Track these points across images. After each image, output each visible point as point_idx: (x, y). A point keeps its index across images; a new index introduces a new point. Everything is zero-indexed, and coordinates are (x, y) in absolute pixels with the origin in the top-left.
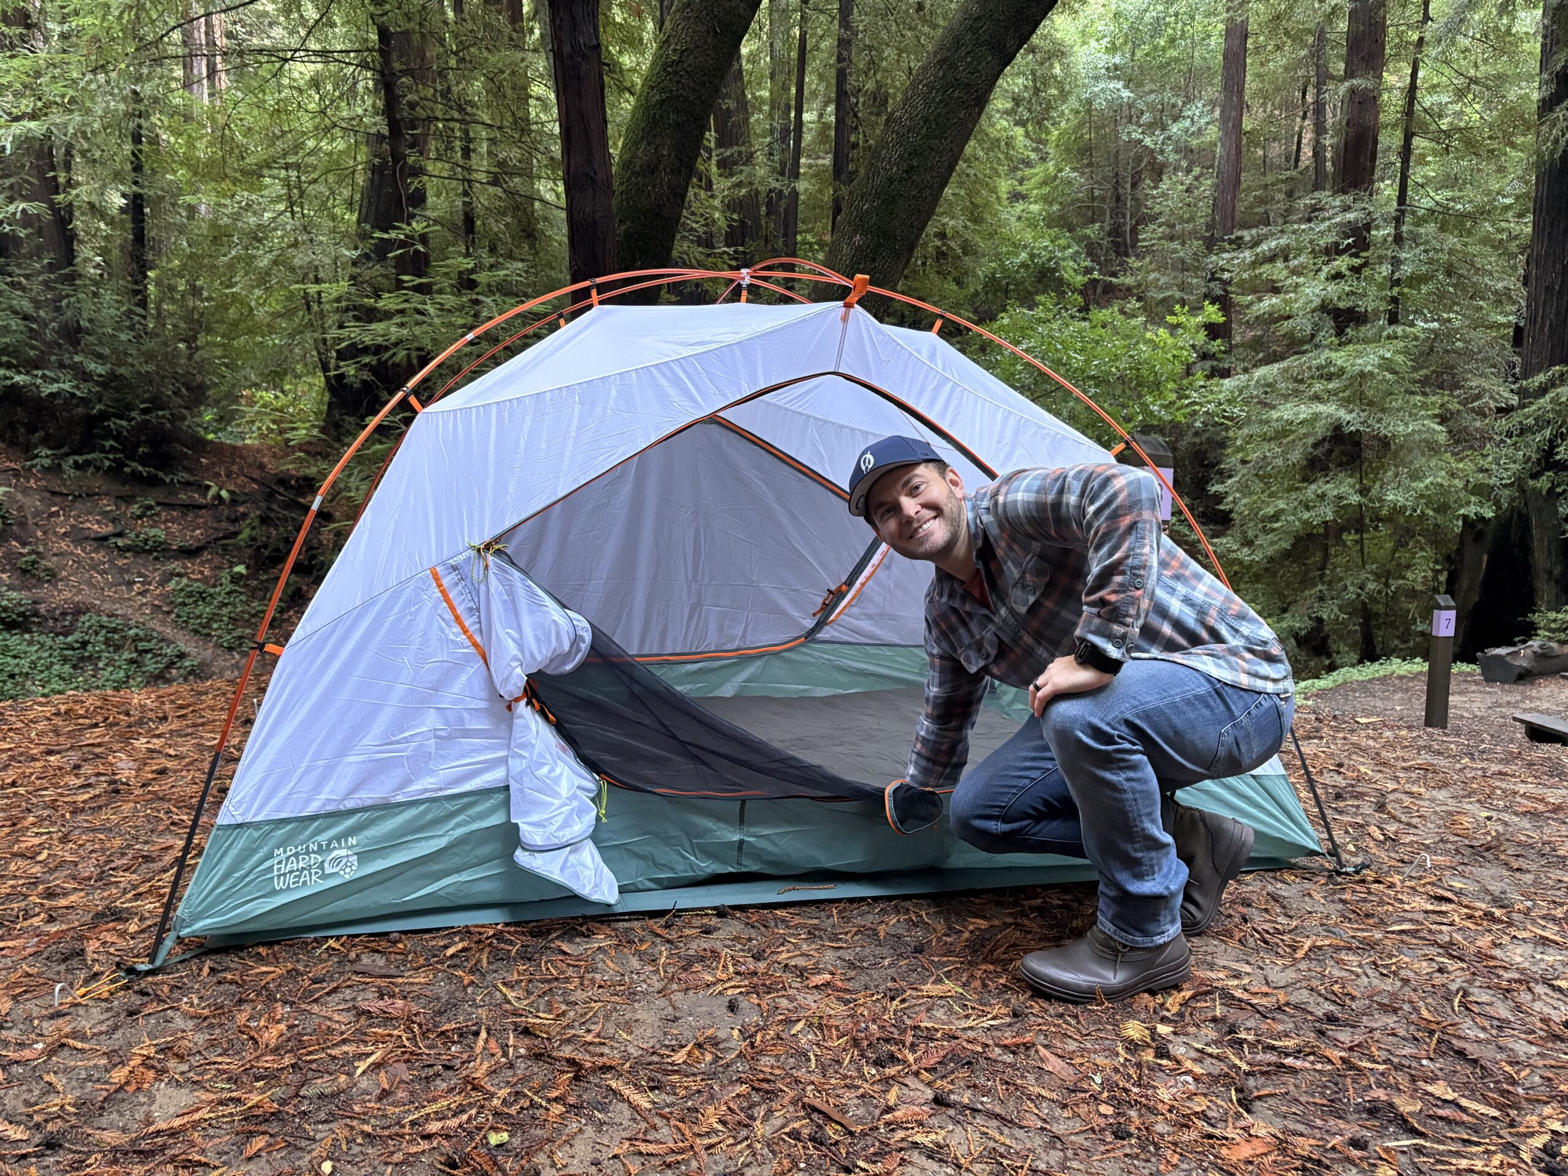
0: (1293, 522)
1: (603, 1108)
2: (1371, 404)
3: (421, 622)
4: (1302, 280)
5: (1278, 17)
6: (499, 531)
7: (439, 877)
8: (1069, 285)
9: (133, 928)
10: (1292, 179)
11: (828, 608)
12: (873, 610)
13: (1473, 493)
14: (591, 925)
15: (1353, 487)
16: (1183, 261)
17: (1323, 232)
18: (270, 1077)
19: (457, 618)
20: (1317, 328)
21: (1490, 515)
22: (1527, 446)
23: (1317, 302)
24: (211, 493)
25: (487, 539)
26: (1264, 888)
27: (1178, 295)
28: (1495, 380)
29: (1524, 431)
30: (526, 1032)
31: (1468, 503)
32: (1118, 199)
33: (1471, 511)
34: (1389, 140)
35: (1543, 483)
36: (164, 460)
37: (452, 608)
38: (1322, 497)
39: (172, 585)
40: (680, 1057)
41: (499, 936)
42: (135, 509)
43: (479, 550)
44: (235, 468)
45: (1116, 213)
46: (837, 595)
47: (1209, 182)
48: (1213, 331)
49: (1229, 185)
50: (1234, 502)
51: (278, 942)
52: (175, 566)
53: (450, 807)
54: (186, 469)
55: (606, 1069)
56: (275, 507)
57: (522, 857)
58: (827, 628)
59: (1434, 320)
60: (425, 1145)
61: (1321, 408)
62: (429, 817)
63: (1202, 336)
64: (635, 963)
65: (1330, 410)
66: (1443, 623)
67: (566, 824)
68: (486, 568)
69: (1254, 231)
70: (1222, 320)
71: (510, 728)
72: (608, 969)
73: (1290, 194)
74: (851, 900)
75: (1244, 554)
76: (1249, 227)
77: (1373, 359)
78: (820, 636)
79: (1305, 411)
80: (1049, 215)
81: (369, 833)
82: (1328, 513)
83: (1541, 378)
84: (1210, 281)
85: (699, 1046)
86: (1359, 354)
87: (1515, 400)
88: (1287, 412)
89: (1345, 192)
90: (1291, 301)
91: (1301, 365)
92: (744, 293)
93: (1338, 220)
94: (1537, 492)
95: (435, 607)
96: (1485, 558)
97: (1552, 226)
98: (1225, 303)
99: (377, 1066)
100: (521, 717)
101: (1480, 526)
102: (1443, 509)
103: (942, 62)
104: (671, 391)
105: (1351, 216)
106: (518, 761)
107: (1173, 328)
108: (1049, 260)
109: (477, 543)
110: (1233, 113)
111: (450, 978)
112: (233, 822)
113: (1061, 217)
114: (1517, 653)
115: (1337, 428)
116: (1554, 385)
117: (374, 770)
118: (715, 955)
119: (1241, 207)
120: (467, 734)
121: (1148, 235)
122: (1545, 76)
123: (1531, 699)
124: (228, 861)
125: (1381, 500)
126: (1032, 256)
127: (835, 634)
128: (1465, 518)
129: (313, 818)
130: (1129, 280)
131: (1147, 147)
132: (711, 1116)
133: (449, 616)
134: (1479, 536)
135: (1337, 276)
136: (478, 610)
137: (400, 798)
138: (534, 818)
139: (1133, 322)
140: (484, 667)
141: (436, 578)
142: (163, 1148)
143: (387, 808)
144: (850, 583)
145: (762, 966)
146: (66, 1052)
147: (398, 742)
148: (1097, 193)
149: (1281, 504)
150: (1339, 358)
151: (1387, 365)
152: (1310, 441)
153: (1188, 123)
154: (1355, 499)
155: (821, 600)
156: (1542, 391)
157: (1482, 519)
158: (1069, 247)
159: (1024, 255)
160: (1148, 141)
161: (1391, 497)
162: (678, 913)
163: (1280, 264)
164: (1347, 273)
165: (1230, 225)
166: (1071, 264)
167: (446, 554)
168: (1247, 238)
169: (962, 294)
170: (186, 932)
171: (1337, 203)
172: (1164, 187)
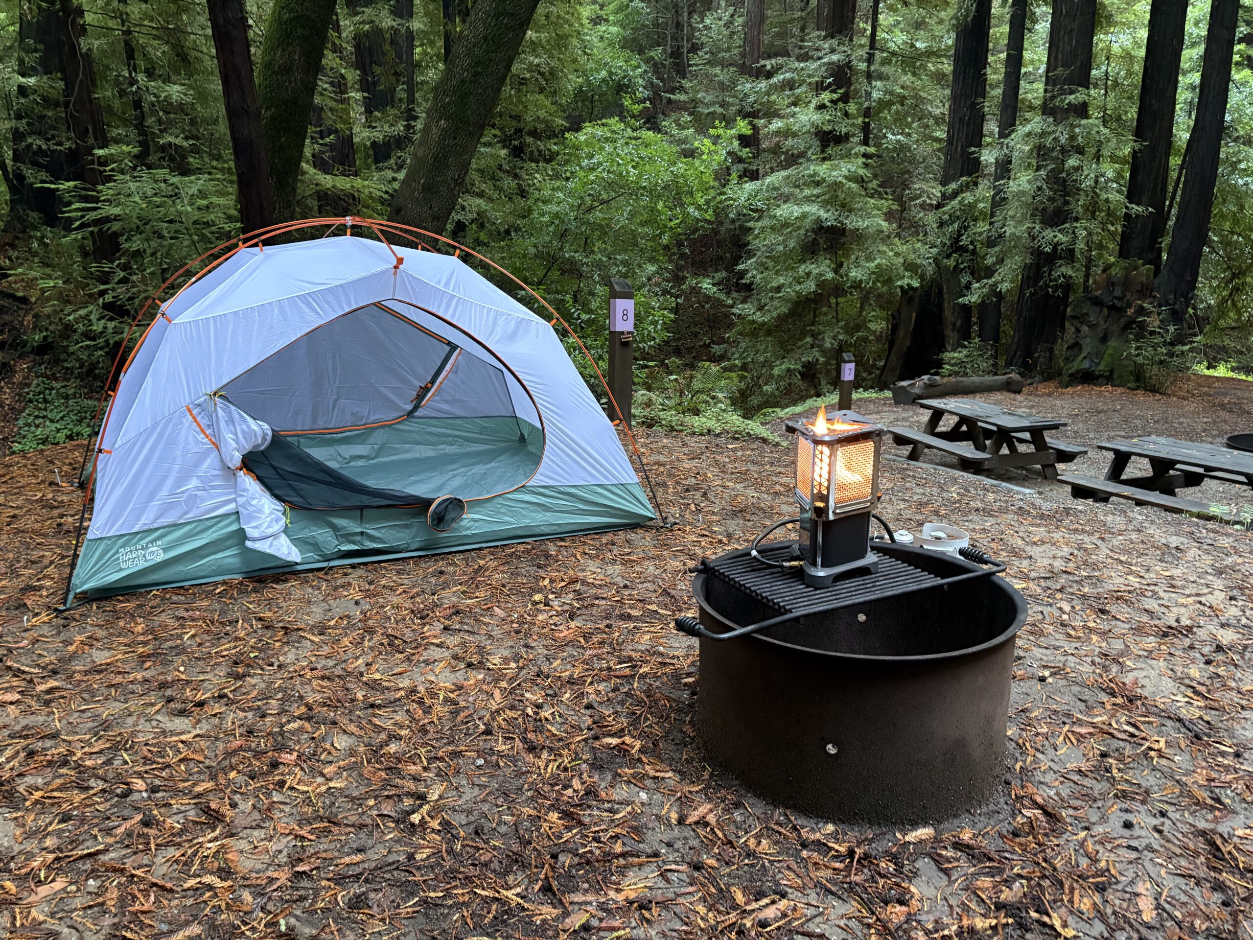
0: (789, 292)
1: (299, 642)
2: (842, 205)
3: (183, 433)
4: (797, 109)
6: (220, 385)
8: (628, 111)
9: (45, 593)
11: (420, 397)
12: (448, 398)
13: (906, 269)
14: (288, 576)
15: (829, 266)
16: (723, 84)
17: (815, 68)
18: (145, 643)
19: (202, 430)
20: (808, 146)
21: (916, 284)
22: (944, 235)
23: (808, 126)
25: (214, 389)
27: (720, 110)
28: (932, 184)
29: (942, 224)
30: (260, 619)
31: (903, 277)
32: (677, 26)
33: (905, 282)
35: (951, 262)
37: (199, 425)
38: (808, 274)
40: (332, 623)
41: (241, 583)
43: (210, 396)
45: (676, 37)
46: (425, 390)
47: (741, 19)
48: (744, 140)
49: (756, 22)
50: (753, 277)
51: (127, 593)
53: (208, 523)
55: (298, 629)
57: (249, 544)
58: (420, 410)
59: (899, 134)
60: (222, 659)
61: (807, 208)
62: (198, 529)
63: (736, 143)
64: (310, 590)
65: (814, 209)
66: (847, 372)
67: (269, 527)
68: (215, 404)
69: (773, 61)
70: (751, 132)
71: (235, 483)
72: (297, 594)
73: (803, 29)
74: (420, 557)
75: (759, 317)
76: (769, 57)
77: (844, 172)
78: (416, 414)
79: (797, 211)
80: (624, 38)
81: (167, 538)
82: (810, 286)
83: (953, 186)
85: (341, 618)
86: (835, 168)
88: (787, 211)
89: (833, 37)
90: (791, 124)
91: (798, 173)
92: (349, 231)
93: (825, 60)
94: (947, 268)
95: (190, 425)
96: (914, 315)
97: (965, 72)
99: (193, 636)
100: (240, 476)
101: (911, 293)
102: (887, 281)
104: (306, 310)
105: (835, 58)
106: (242, 499)
107: (716, 139)
108: (625, 77)
109: (209, 392)
111: (219, 602)
112: (97, 537)
113: (634, 40)
114: (914, 384)
115: (819, 220)
116: (962, 191)
117: (167, 508)
118: (349, 584)
119: (765, 40)
120: (214, 487)
121: (697, 60)
124: (96, 555)
125: (847, 276)
126: (611, 74)
127: (426, 412)
128: (901, 287)
129: (138, 533)
130: (682, 97)
132: (346, 641)
133: (198, 429)
134: (910, 300)
135: (821, 107)
136: (213, 425)
137: (182, 521)
138: (253, 524)
139: (685, 132)
140: (218, 454)
141: (189, 410)
142: (106, 669)
143: (176, 526)
144: (433, 382)
145: (372, 587)
146: (40, 643)
147: (178, 493)
148: (660, 21)
149: (782, 280)
150: (822, 170)
151: (852, 177)
152: (803, 232)
154: (830, 275)
155: (415, 393)
156: (955, 194)
157: (912, 288)
158: (639, 67)
159: (604, 73)
161: (853, 274)
162: (331, 568)
163: (786, 94)
164: (829, 104)
165: (756, 55)
166: (640, 81)
167: (193, 398)
168: (769, 67)
169: (555, 108)
170: (78, 591)
171: (826, 46)
172: (708, 21)
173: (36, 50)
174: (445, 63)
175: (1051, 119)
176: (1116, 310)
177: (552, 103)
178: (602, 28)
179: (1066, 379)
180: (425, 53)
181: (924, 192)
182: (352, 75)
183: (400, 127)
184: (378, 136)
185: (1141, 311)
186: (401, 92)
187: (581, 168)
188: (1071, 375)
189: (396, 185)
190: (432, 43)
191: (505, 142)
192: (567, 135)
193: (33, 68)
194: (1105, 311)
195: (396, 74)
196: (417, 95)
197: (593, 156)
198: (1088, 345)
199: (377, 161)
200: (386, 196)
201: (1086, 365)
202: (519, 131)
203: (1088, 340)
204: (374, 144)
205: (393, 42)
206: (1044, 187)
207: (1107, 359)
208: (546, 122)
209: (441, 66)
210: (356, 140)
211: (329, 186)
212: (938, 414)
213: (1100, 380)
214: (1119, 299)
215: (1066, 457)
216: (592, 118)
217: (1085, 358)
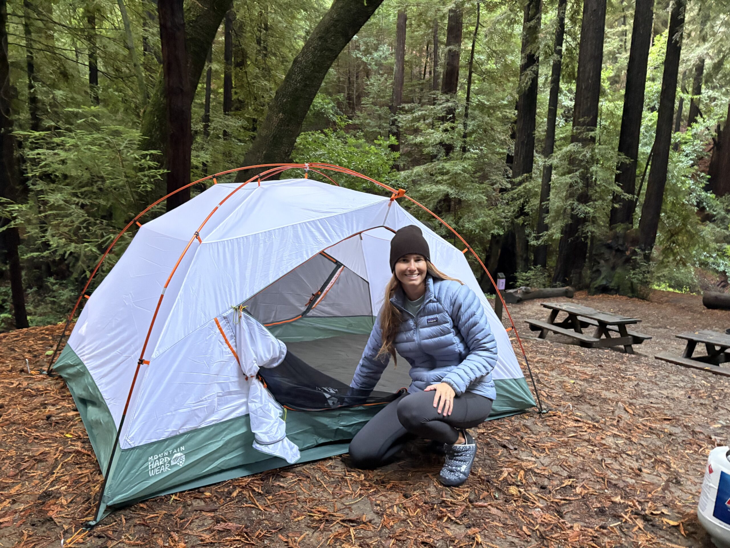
2: (459, 186)
3: (211, 343)
4: (432, 131)
5: (421, 14)
6: (244, 300)
7: (217, 459)
8: (338, 125)
10: (423, 84)
11: (312, 302)
12: (331, 302)
13: (496, 224)
15: (452, 221)
16: (380, 116)
17: (439, 109)
19: (226, 341)
20: (439, 152)
21: (501, 233)
22: (515, 205)
23: (438, 141)
25: (239, 303)
26: (520, 423)
27: (378, 130)
28: (500, 177)
29: (513, 199)
31: (494, 228)
32: (350, 83)
33: (495, 232)
34: (463, 73)
35: (520, 221)
37: (224, 336)
43: (236, 310)
45: (349, 89)
46: (316, 296)
47: (391, 81)
48: (393, 148)
49: (399, 83)
51: (147, 500)
57: (256, 446)
58: (311, 311)
59: (476, 149)
61: (441, 187)
62: (215, 433)
63: (389, 150)
65: (443, 188)
66: (501, 284)
68: (240, 317)
69: (409, 105)
70: (397, 143)
71: (249, 389)
77: (461, 167)
78: (309, 314)
79: (435, 188)
81: (189, 443)
83: (519, 178)
84: (391, 125)
86: (455, 165)
87: (509, 186)
88: (427, 188)
89: (447, 94)
90: (428, 139)
91: (432, 167)
92: (306, 175)
93: (444, 105)
94: (518, 224)
95: (217, 337)
96: (500, 251)
98: (397, 135)
100: (254, 384)
101: (498, 238)
102: (484, 230)
103: (320, 38)
104: (316, 234)
105: (449, 104)
106: (253, 404)
107: (377, 146)
109: (234, 306)
110: (401, 52)
112: (129, 447)
114: (517, 292)
115: (447, 195)
116: (524, 182)
117: (193, 414)
119: (404, 93)
120: (230, 393)
121: (366, 102)
122: (523, 55)
123: (523, 310)
124: (127, 466)
125: (463, 227)
127: (315, 313)
128: (492, 234)
129: (165, 440)
130: (357, 122)
131: (363, 62)
133: (223, 340)
134: (497, 242)
135: (446, 130)
136: (235, 336)
137: (203, 426)
139: (360, 141)
140: (237, 362)
141: (217, 323)
143: (196, 431)
144: (322, 290)
147: (202, 401)
148: (341, 79)
150: (448, 166)
151: (464, 170)
152: (436, 201)
153: (381, 53)
154: (453, 226)
155: (309, 299)
156: (520, 183)
157: (499, 235)
158: (329, 103)
160: (364, 59)
161: (467, 226)
163: (422, 122)
164: (450, 129)
165: (399, 101)
166: (331, 111)
167: (221, 311)
168: (407, 108)
170: (110, 503)
171: (444, 98)
172: (372, 81)
175: (580, 144)
176: (620, 252)
179: (593, 290)
181: (497, 181)
185: (634, 253)
188: (596, 288)
194: (614, 252)
198: (605, 270)
201: (604, 282)
203: (604, 268)
206: (579, 181)
207: (616, 279)
212: (555, 312)
213: (612, 292)
214: (621, 245)
215: (638, 340)
217: (603, 278)
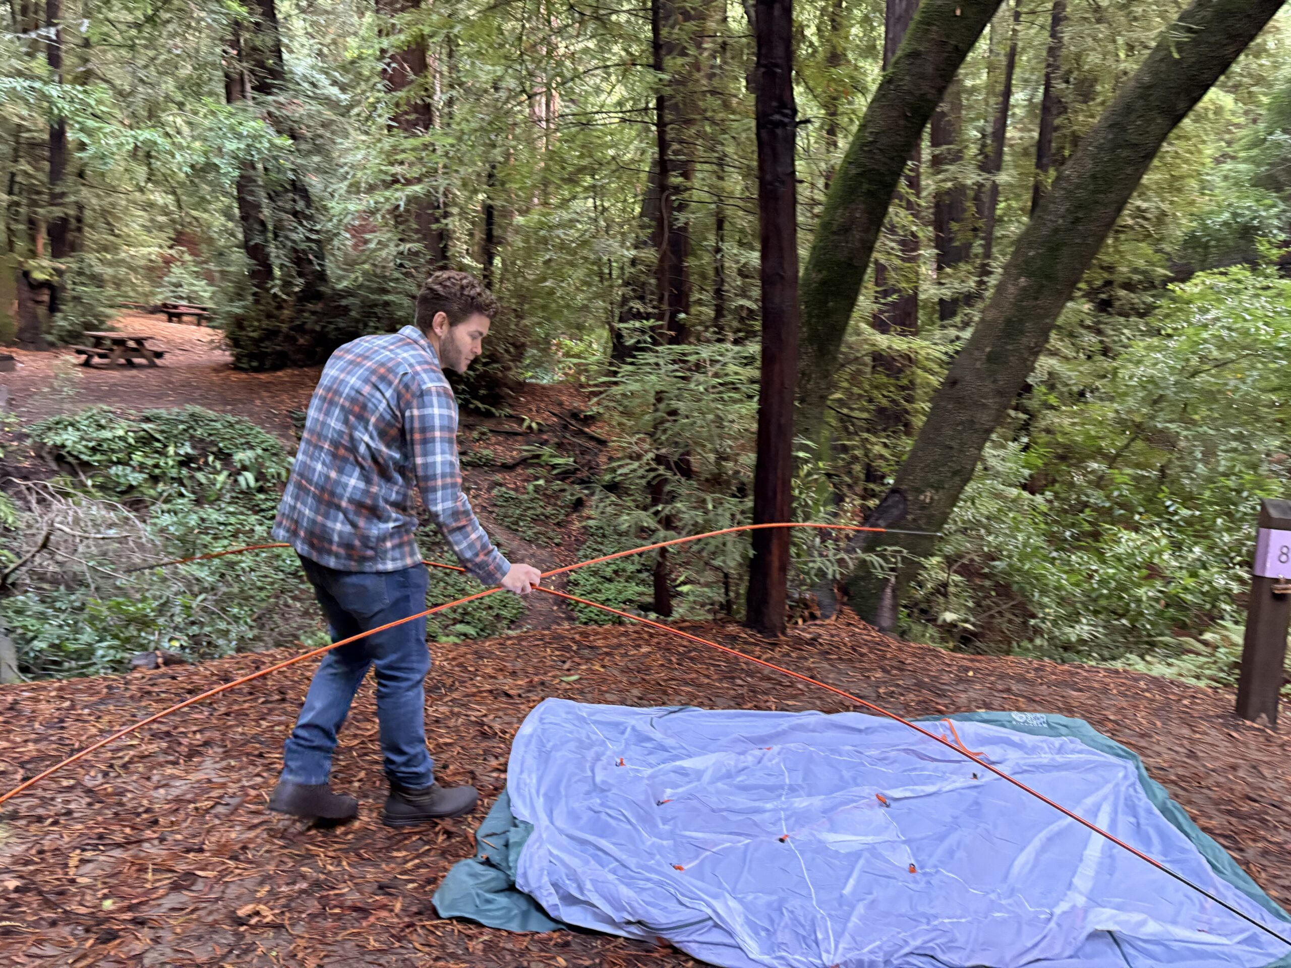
8: (1263, 258)
24: (526, 424)
36: (495, 400)
39: (495, 492)
42: (475, 434)
44: (542, 405)
52: (498, 477)
54: (511, 406)
56: (568, 435)
80: (1257, 175)
108: (1254, 218)
113: (1271, 177)
126: (1235, 215)
158: (1274, 206)
159: (1226, 216)
166: (1276, 222)
169: (1158, 256)
173: (650, 227)
174: (1031, 217)
177: (1157, 251)
178: (1228, 166)
180: (1009, 207)
182: (926, 233)
183: (972, 283)
184: (946, 293)
186: (977, 248)
187: (1190, 324)
189: (958, 345)
190: (1018, 197)
191: (1090, 295)
192: (1170, 286)
193: (645, 243)
195: (975, 229)
196: (994, 250)
197: (1208, 310)
199: (942, 318)
200: (944, 357)
202: (1108, 283)
204: (941, 300)
205: (977, 198)
208: (1144, 272)
209: (1025, 219)
210: (922, 296)
211: (884, 347)
216: (1204, 266)
